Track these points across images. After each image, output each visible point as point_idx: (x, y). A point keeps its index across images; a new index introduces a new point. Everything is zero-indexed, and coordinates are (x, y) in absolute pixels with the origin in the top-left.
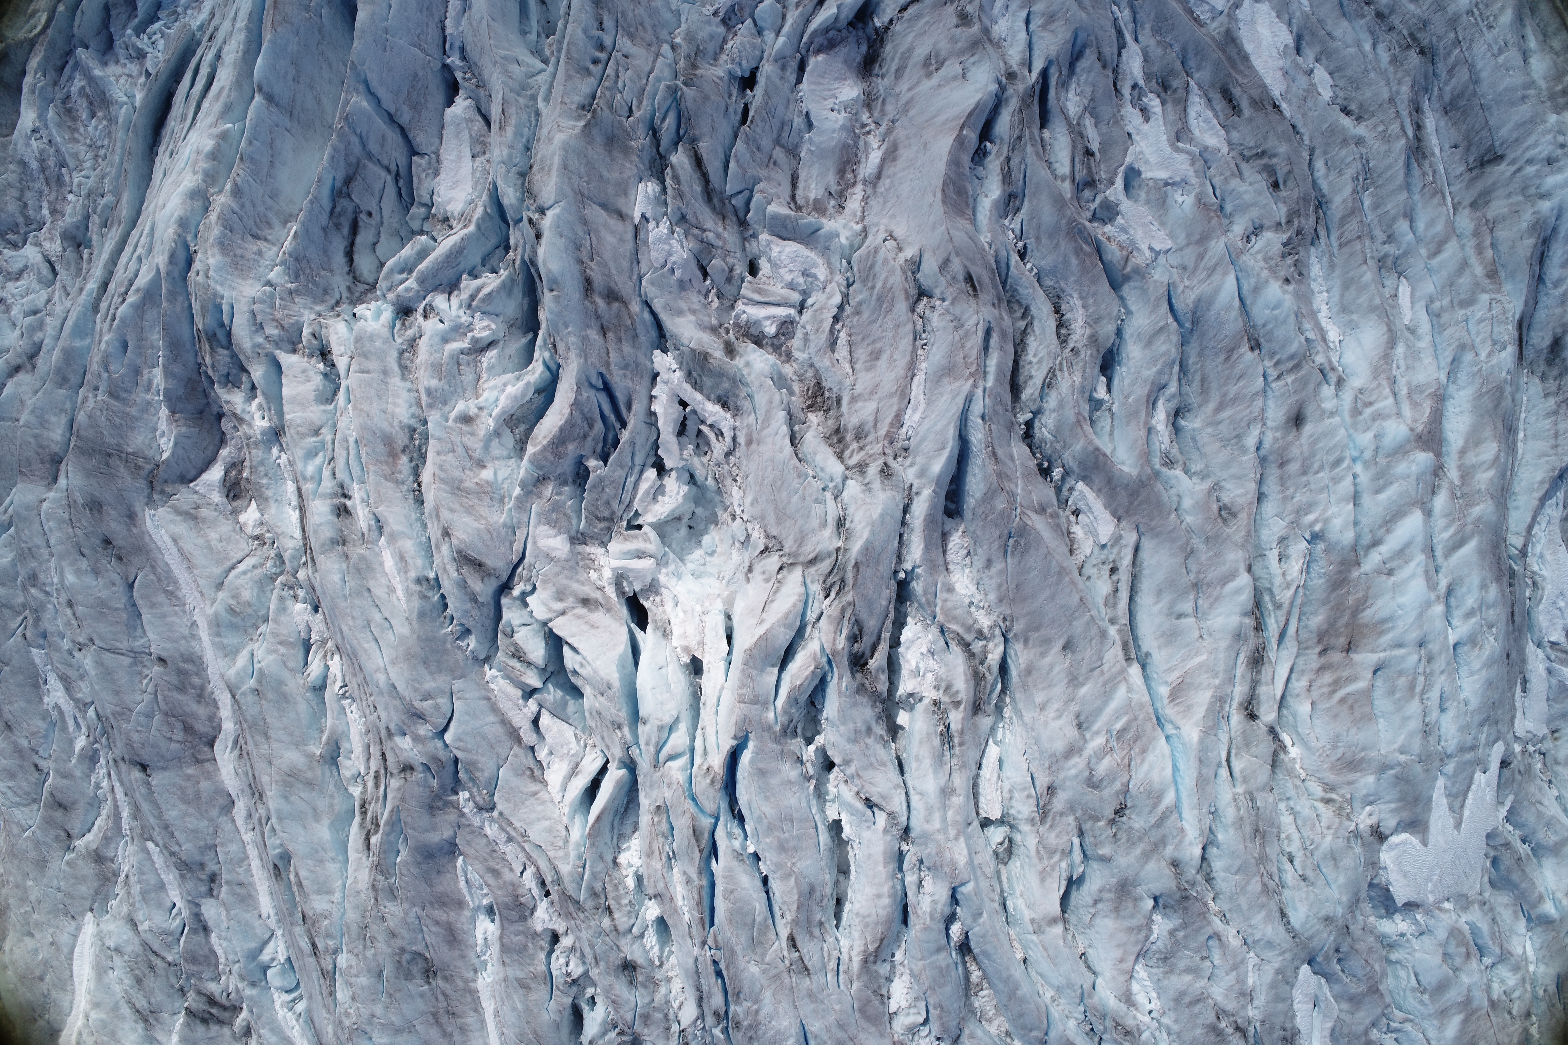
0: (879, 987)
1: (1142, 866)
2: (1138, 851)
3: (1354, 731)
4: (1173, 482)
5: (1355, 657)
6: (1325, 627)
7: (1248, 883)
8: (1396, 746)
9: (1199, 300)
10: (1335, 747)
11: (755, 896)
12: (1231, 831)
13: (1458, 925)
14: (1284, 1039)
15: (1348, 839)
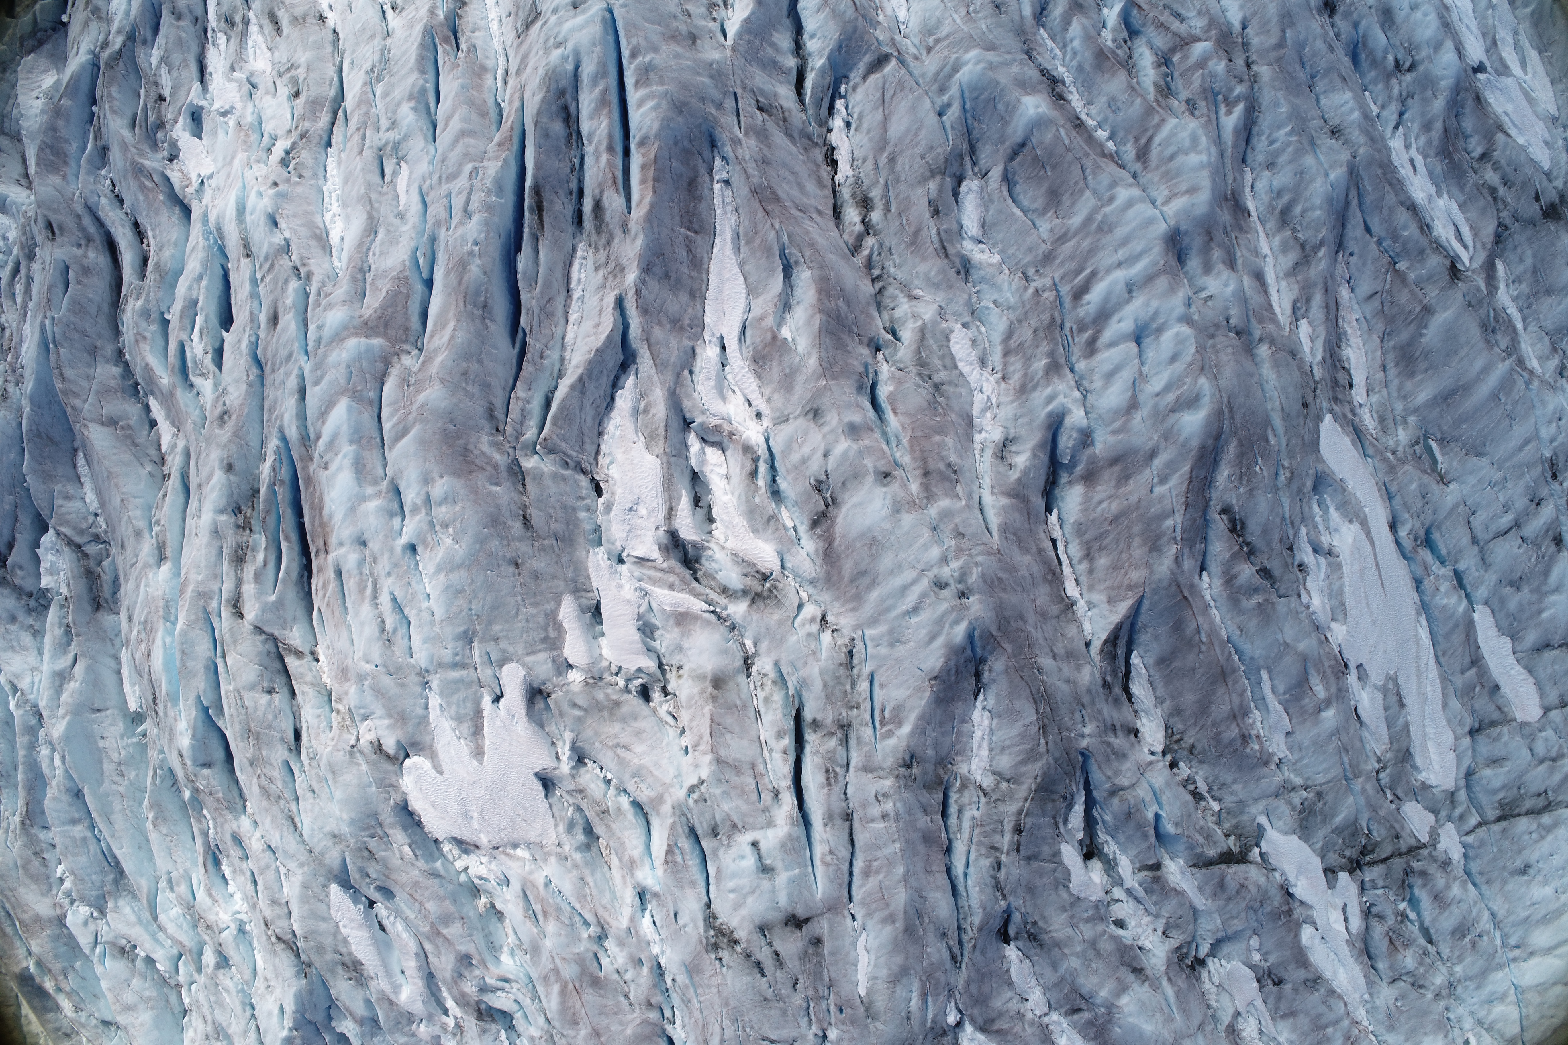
3: (337, 636)
5: (328, 558)
6: (311, 528)
7: (251, 784)
13: (532, 877)
14: (344, 964)
15: (351, 754)
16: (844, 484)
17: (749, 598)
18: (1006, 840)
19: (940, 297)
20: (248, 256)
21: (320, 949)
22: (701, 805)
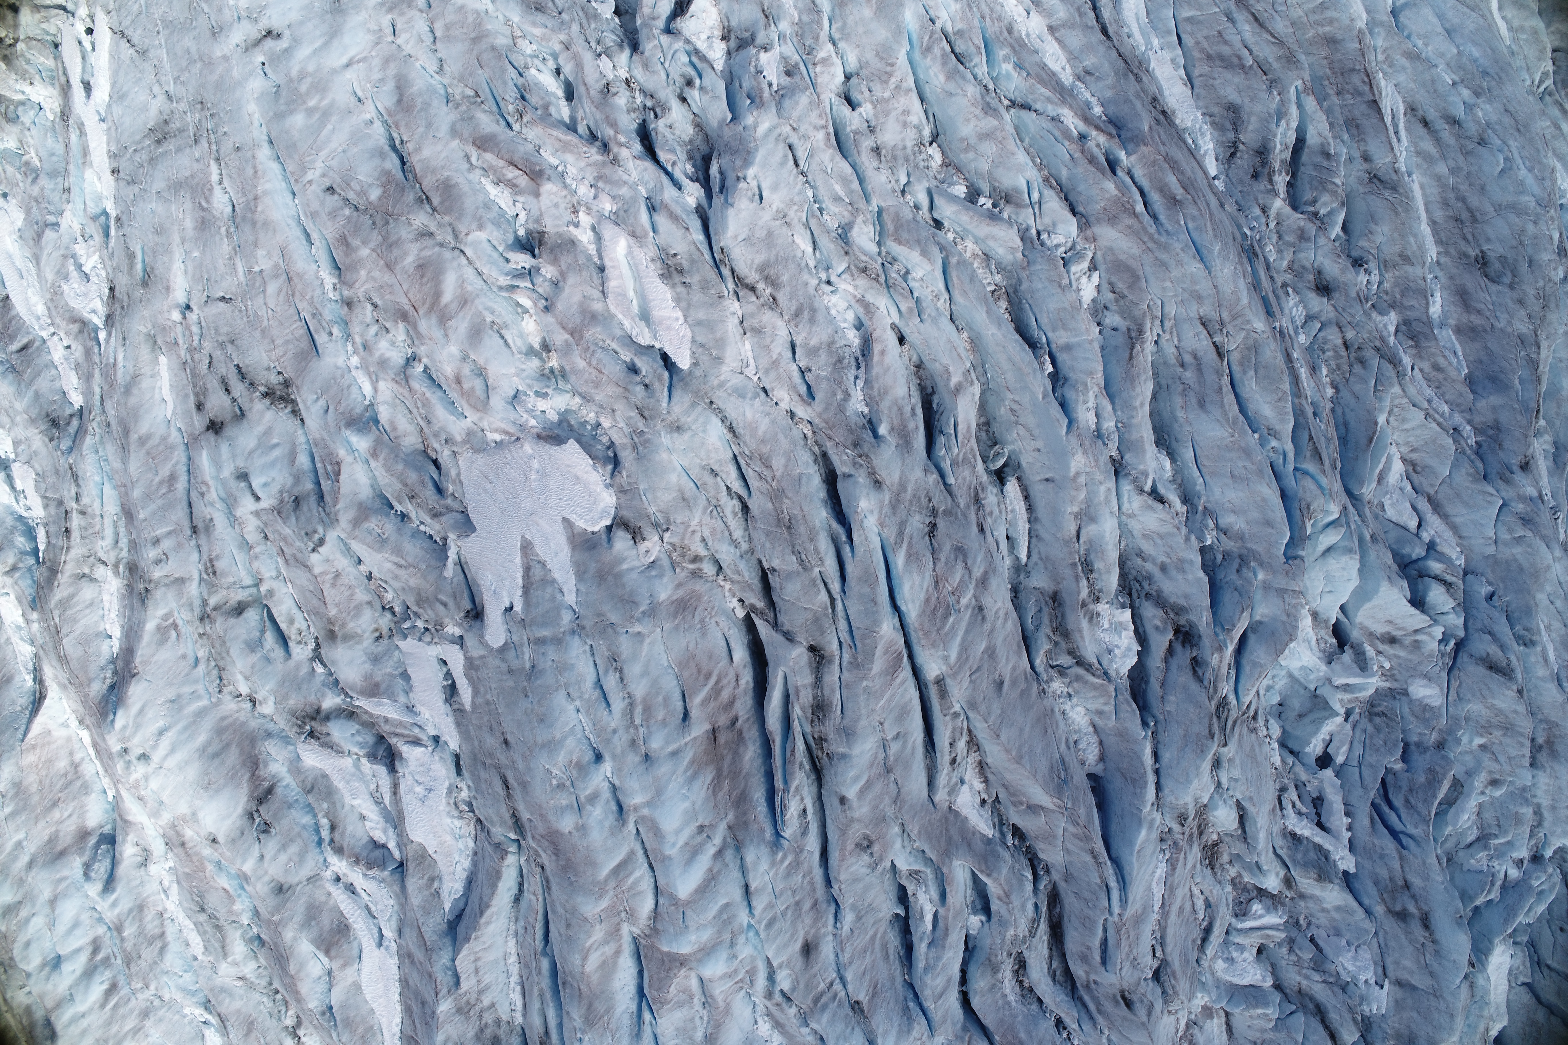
0: (1117, 301)
1: (902, 472)
2: (910, 489)
3: (692, 646)
4: (912, 859)
5: (707, 727)
6: (742, 749)
7: (786, 466)
8: (648, 641)
9: (909, 1032)
10: (702, 621)
11: (1257, 396)
12: (818, 524)
13: (479, 415)
14: (681, 272)
15: (668, 521)
16: (242, 834)
17: (323, 714)
18: (76, 521)
19: (218, 981)
20: (857, 1002)
21: (705, 286)
22: (310, 530)
